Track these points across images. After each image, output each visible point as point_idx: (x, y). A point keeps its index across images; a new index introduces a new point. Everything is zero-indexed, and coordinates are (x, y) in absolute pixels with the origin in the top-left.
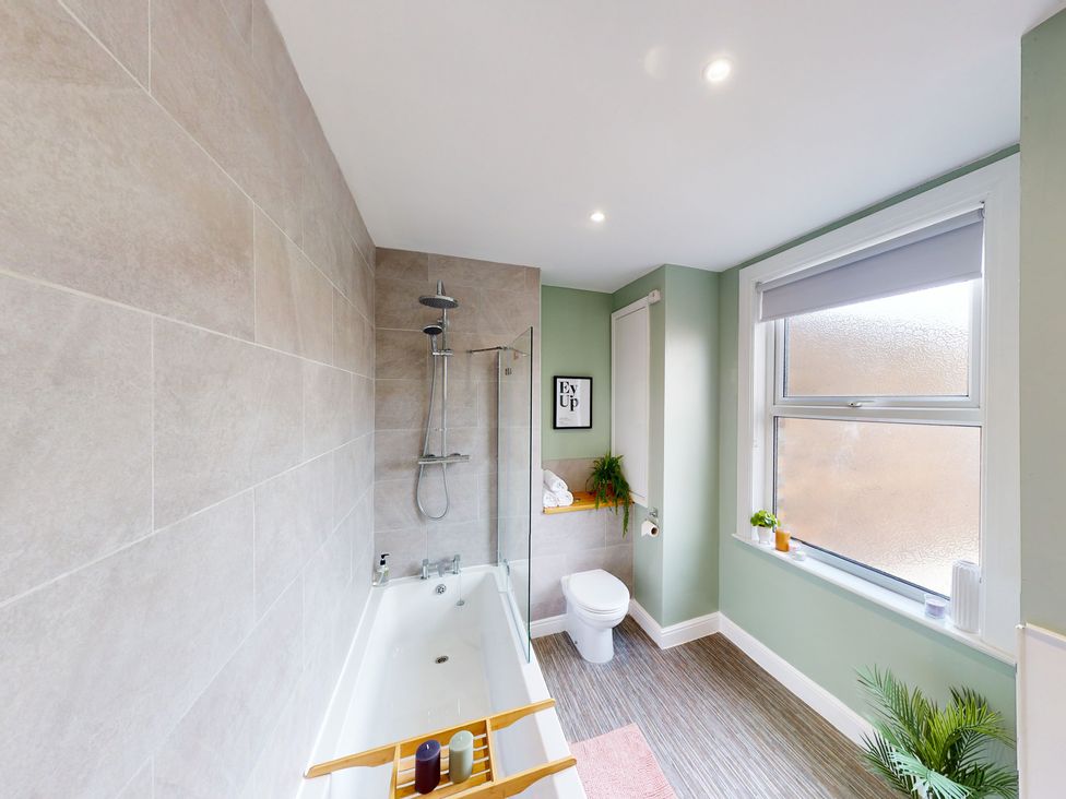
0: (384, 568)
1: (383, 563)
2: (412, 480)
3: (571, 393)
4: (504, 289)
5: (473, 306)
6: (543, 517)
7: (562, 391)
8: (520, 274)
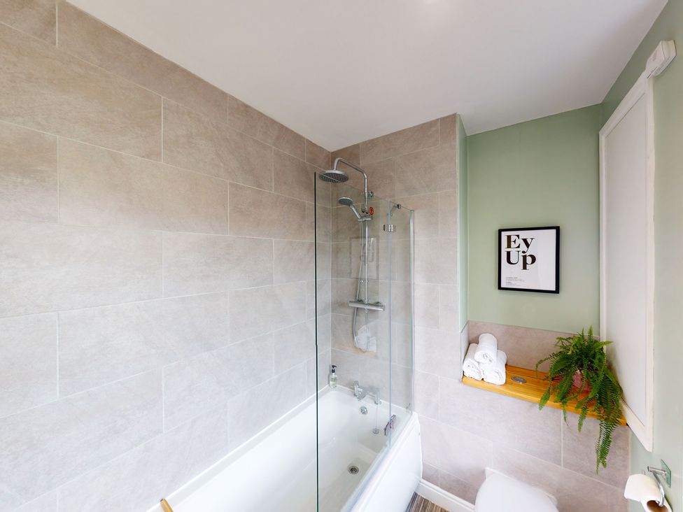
0: (334, 375)
1: (333, 371)
2: (350, 317)
3: (523, 247)
4: (417, 151)
5: (392, 174)
6: (461, 386)
7: (509, 246)
8: (434, 129)
